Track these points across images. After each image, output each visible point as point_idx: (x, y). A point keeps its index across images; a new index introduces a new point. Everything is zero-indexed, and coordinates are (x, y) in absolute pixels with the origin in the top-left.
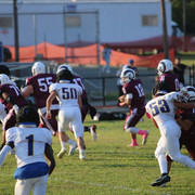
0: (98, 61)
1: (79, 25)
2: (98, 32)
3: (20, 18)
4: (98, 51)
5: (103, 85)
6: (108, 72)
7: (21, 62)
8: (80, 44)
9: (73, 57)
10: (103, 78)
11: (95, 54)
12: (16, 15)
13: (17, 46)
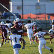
0: (45, 18)
1: (40, 9)
2: (45, 11)
3: (24, 7)
4: (45, 16)
5: (47, 25)
6: (48, 22)
7: (24, 19)
8: (40, 14)
9: (38, 18)
10: (47, 23)
11: (44, 17)
12: (22, 6)
13: (23, 14)
